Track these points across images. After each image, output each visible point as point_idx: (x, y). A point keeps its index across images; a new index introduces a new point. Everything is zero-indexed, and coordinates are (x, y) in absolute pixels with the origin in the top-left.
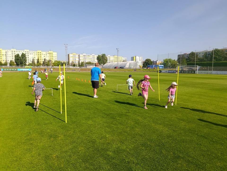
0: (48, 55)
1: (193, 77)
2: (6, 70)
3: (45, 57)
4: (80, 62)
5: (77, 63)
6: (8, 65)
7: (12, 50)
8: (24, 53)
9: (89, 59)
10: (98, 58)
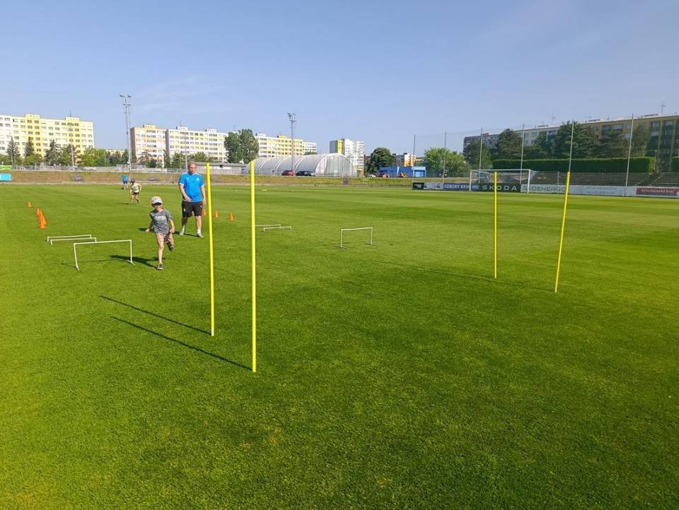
0: (64, 130)
3: (52, 138)
5: (160, 155)
9: (200, 146)
10: (229, 143)
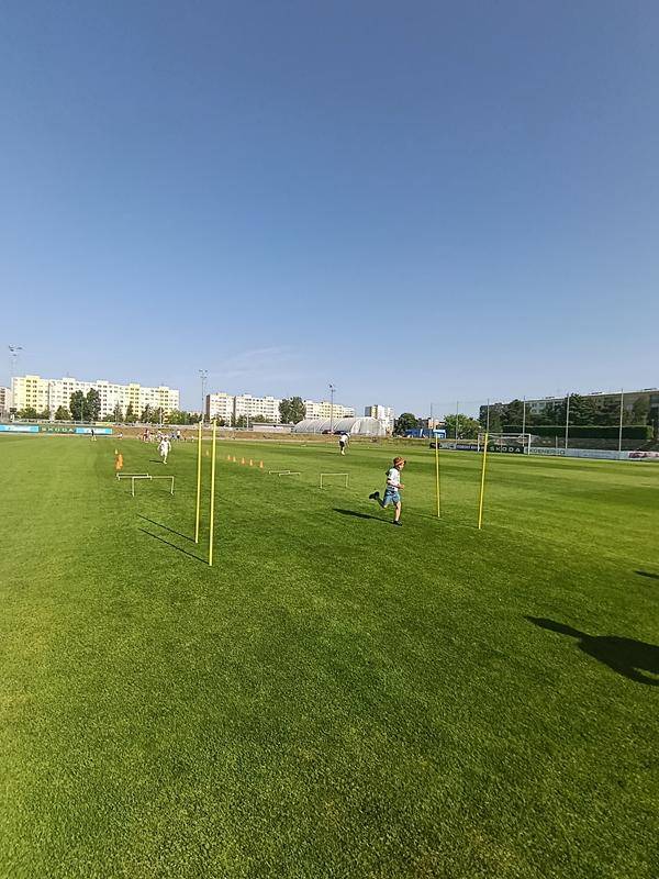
0: (157, 395)
1: (519, 463)
2: (47, 431)
3: (148, 402)
4: (237, 416)
5: (228, 417)
6: (52, 418)
7: (65, 380)
8: (96, 389)
9: (260, 410)
10: (283, 408)
